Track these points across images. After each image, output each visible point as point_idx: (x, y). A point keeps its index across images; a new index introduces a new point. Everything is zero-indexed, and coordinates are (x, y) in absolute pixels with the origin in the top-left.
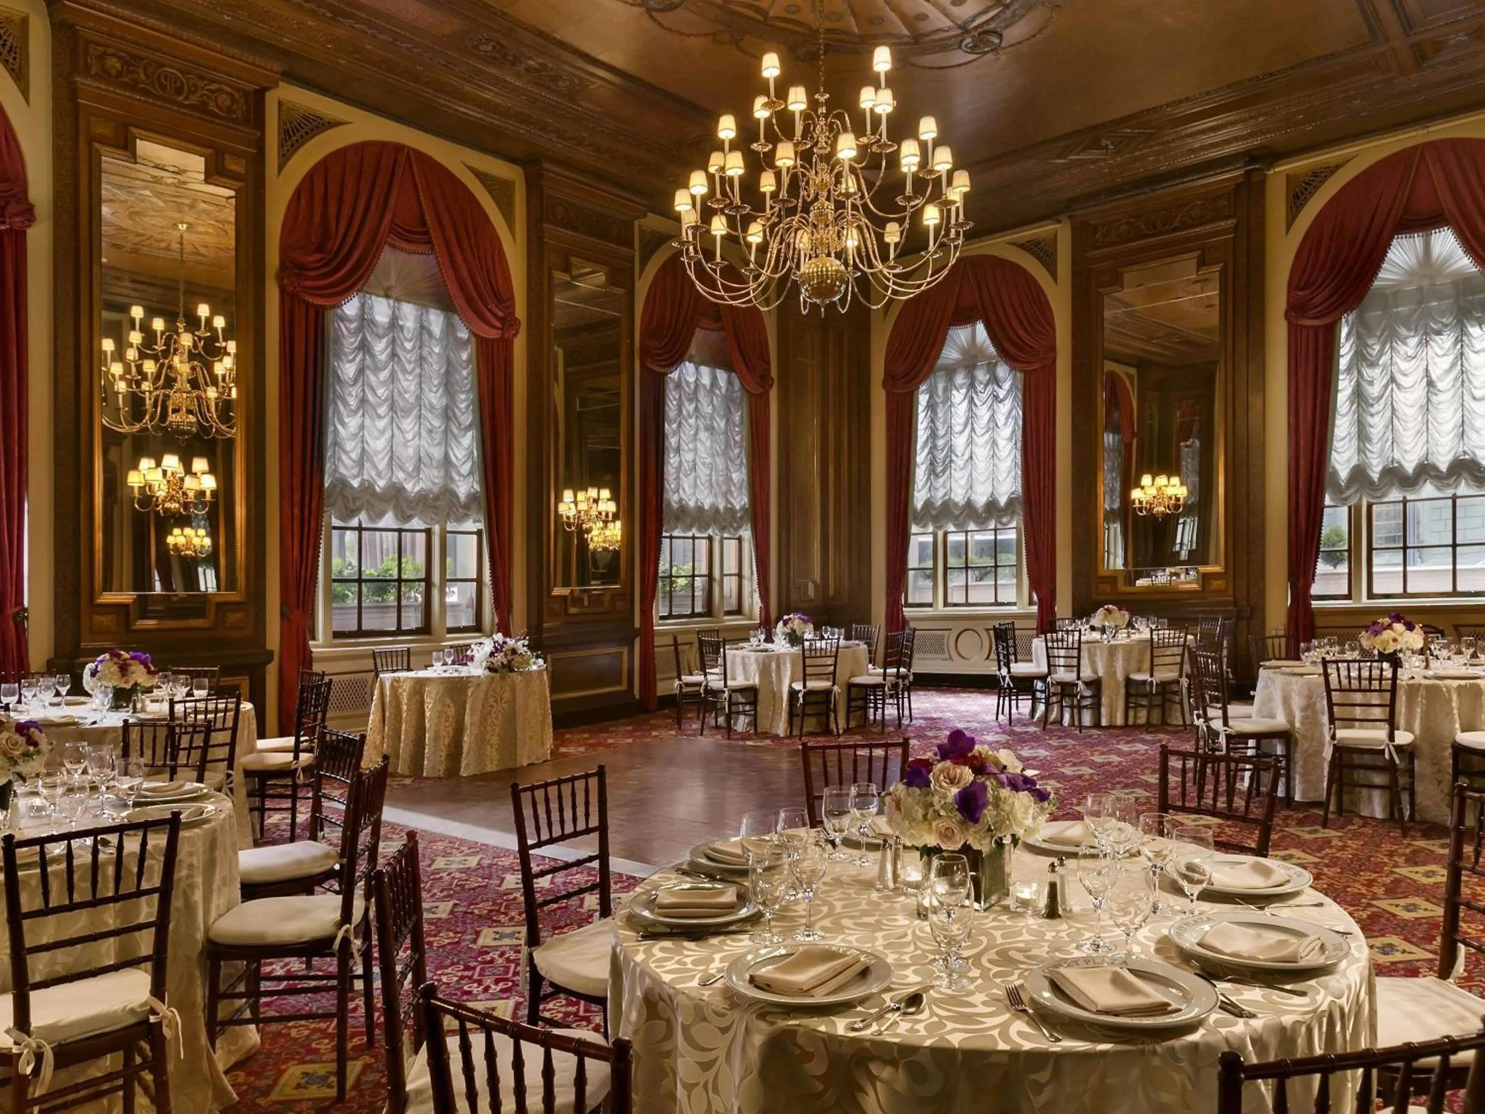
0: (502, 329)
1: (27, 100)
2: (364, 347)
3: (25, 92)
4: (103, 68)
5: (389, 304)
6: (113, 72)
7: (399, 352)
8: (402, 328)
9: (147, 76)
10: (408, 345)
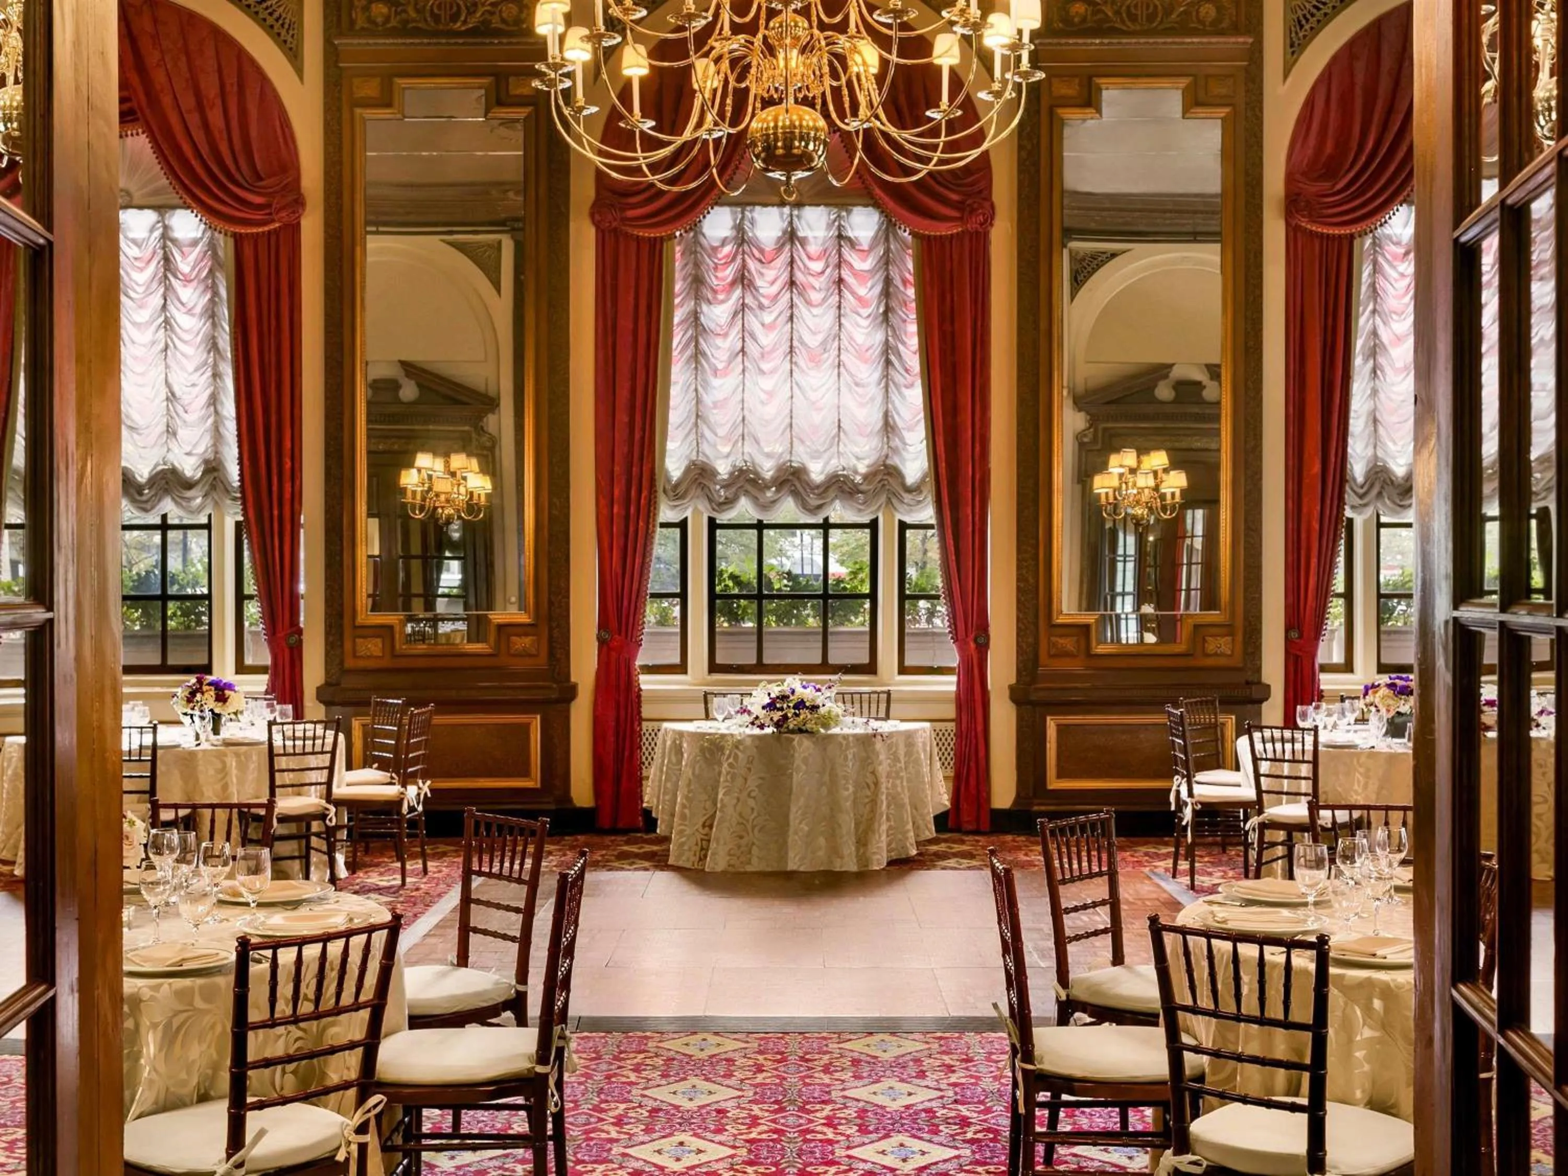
0: (961, 219)
1: (301, 78)
2: (743, 280)
3: (299, 71)
4: (371, 21)
5: (782, 215)
6: (380, 20)
7: (800, 277)
8: (803, 242)
9: (417, 11)
10: (817, 266)
